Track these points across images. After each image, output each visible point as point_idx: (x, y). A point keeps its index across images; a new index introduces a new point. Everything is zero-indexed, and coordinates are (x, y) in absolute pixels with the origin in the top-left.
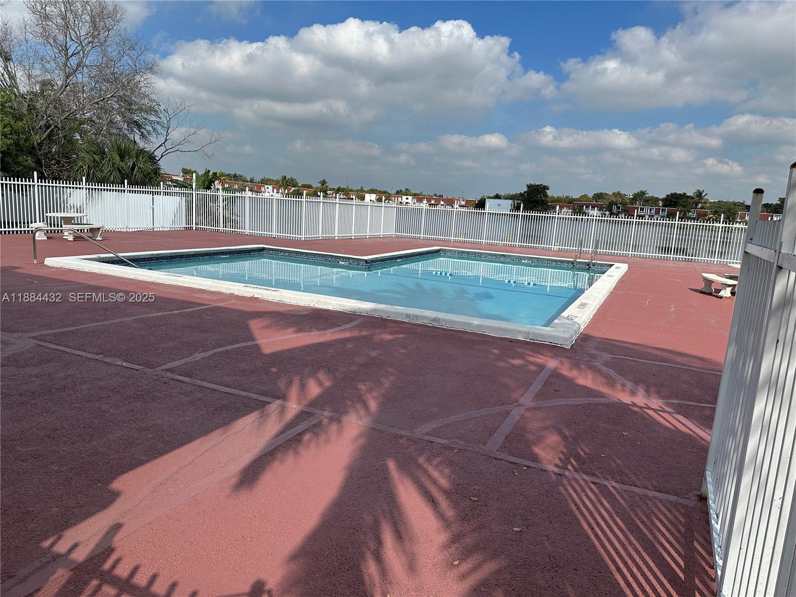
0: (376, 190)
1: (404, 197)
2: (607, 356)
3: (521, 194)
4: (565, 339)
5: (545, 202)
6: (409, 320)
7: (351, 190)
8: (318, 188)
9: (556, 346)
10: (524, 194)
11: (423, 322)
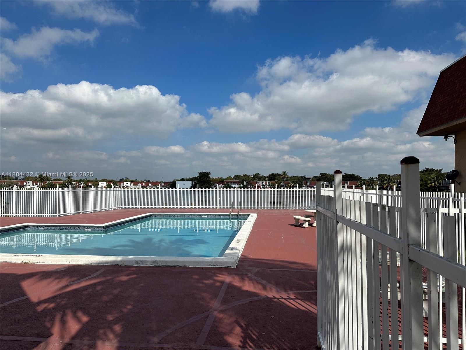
0: (106, 180)
1: (125, 183)
2: (255, 270)
3: (196, 178)
4: (232, 263)
5: (209, 181)
6: (137, 264)
7: (89, 181)
8: (65, 181)
9: (228, 268)
10: (197, 178)
11: (147, 265)
